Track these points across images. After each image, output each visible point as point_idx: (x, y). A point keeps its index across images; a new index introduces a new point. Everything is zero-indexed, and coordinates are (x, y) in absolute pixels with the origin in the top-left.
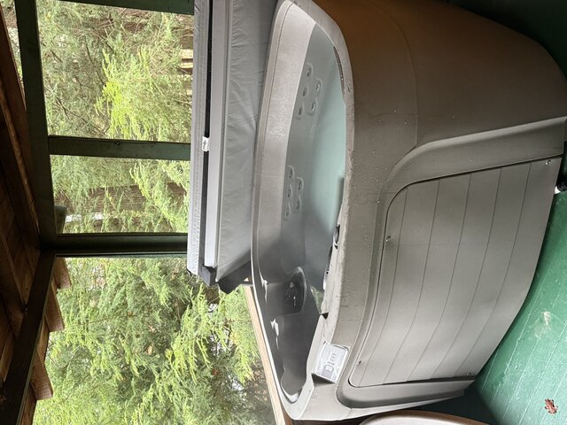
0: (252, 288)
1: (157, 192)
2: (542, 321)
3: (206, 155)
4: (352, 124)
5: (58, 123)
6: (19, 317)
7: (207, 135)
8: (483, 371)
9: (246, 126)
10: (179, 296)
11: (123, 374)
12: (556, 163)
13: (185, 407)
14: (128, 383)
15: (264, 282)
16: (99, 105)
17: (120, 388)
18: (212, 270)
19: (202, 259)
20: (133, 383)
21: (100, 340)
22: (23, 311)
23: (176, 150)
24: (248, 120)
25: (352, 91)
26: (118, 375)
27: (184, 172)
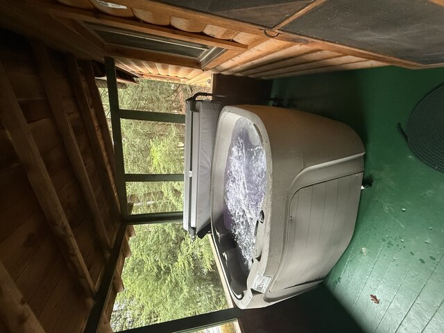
0: (212, 235)
1: (171, 194)
2: (361, 252)
3: (191, 178)
4: (270, 159)
5: (129, 169)
6: (108, 255)
7: (191, 170)
8: (328, 276)
9: (207, 166)
10: (180, 235)
11: (158, 269)
12: (361, 175)
13: (184, 283)
14: (160, 272)
15: (218, 233)
16: (148, 159)
17: (157, 275)
18: (194, 229)
19: (190, 224)
20: (162, 273)
21: (148, 255)
22: (110, 253)
23: (177, 177)
24: (208, 163)
25: (269, 142)
26: (156, 270)
27: (181, 186)
